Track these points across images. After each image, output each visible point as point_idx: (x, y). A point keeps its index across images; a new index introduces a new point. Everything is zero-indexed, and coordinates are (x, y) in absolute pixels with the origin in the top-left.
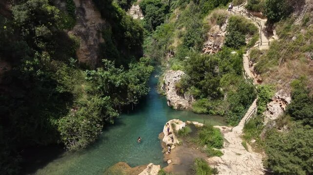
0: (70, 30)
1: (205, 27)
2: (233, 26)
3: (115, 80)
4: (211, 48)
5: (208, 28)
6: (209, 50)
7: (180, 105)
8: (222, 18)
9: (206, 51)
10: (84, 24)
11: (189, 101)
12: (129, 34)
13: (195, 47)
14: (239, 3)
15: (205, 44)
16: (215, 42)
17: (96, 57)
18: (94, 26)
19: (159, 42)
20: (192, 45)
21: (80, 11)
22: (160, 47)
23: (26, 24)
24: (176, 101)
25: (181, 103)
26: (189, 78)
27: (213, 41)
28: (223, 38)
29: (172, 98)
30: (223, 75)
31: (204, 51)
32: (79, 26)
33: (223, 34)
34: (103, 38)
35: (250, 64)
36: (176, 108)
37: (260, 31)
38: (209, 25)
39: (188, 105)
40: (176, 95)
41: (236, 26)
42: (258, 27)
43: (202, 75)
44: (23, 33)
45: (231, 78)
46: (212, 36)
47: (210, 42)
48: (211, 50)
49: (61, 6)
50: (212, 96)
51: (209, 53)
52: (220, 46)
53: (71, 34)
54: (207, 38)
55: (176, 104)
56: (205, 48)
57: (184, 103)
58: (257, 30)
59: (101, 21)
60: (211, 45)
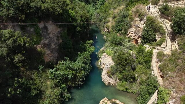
0: (38, 44)
1: (130, 18)
2: (149, 25)
3: (68, 75)
4: (133, 33)
5: (132, 20)
6: (132, 35)
7: (110, 83)
8: (142, 15)
9: (130, 35)
10: (48, 37)
11: (115, 81)
12: (79, 29)
13: (123, 31)
14: (155, 3)
15: (129, 30)
16: (136, 30)
17: (57, 55)
18: (55, 35)
19: (100, 17)
20: (120, 30)
21: (44, 30)
22: (101, 20)
23: (8, 55)
24: (107, 80)
25: (110, 81)
26: (116, 68)
27: (135, 29)
28: (141, 30)
29: (105, 78)
30: (138, 66)
31: (128, 34)
32: (44, 40)
33: (142, 27)
34: (61, 39)
35: (157, 61)
36: (107, 85)
37: (167, 35)
38: (133, 16)
39: (114, 82)
40: (107, 77)
41: (150, 25)
42: (166, 30)
43: (124, 67)
44: (7, 60)
45: (143, 70)
46: (134, 25)
47: (133, 30)
48: (133, 35)
49: (31, 31)
50: (130, 81)
51: (131, 36)
52: (139, 35)
53: (39, 48)
54: (131, 27)
55: (107, 82)
56: (129, 33)
57: (112, 81)
58: (165, 33)
59: (59, 30)
60: (133, 32)
